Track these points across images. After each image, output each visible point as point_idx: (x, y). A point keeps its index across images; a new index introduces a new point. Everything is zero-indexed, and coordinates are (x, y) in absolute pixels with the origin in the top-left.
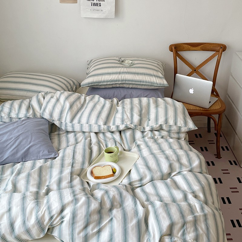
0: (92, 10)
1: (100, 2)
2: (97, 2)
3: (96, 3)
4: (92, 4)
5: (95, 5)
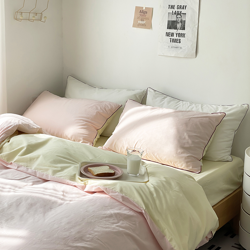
0: (170, 47)
5: (175, 41)
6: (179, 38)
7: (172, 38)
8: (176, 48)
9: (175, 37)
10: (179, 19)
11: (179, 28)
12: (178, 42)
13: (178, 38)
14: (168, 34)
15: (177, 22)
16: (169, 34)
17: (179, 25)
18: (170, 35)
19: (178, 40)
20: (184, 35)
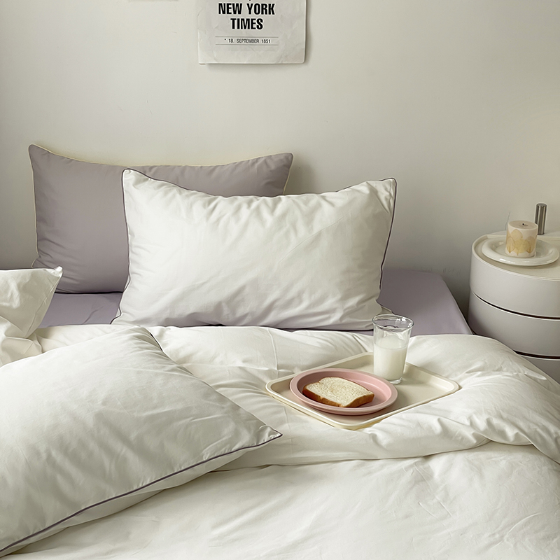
0: (235, 40)
1: (260, 16)
2: (250, 17)
3: (248, 20)
4: (236, 21)
5: (248, 24)
6: (257, 17)
7: (237, 16)
8: (251, 41)
9: (245, 14)
13: (253, 16)
14: (224, 9)
16: (228, 8)
18: (231, 11)
19: (254, 21)
20: (271, 9)
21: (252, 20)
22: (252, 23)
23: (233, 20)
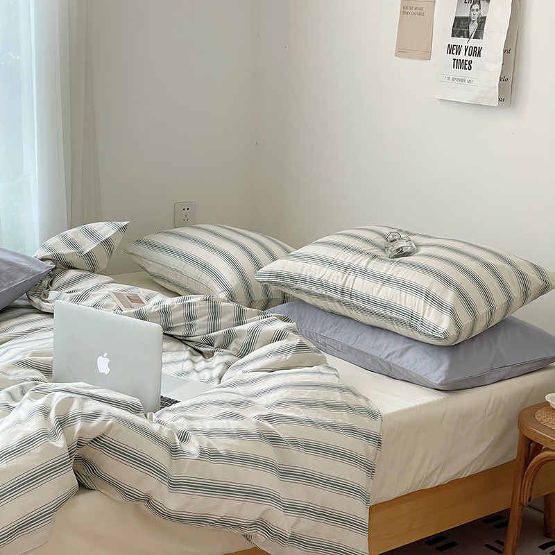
0: (451, 78)
1: (471, 58)
2: (465, 58)
3: (463, 61)
4: (456, 62)
5: (461, 64)
6: (469, 58)
7: (457, 57)
8: (461, 80)
9: (462, 57)
10: (476, 13)
11: (473, 36)
12: (467, 67)
13: (467, 57)
14: (450, 49)
15: (471, 19)
16: (453, 49)
17: (473, 28)
18: (455, 51)
19: (467, 63)
20: (480, 52)
21: (466, 61)
22: (466, 64)
23: (454, 60)
